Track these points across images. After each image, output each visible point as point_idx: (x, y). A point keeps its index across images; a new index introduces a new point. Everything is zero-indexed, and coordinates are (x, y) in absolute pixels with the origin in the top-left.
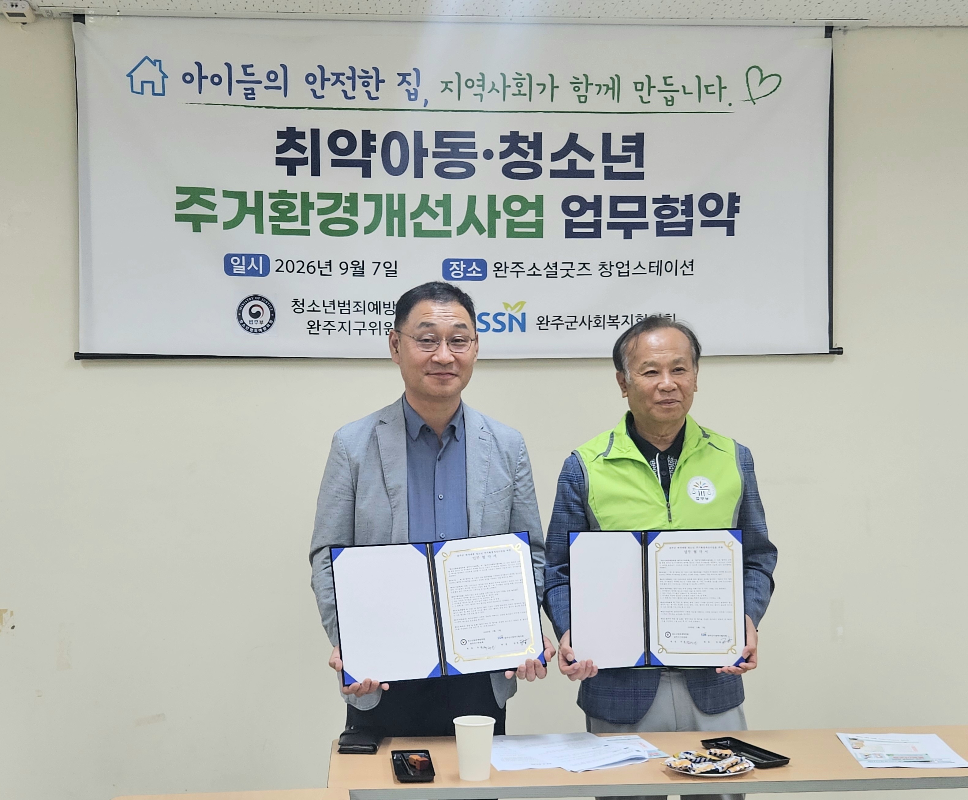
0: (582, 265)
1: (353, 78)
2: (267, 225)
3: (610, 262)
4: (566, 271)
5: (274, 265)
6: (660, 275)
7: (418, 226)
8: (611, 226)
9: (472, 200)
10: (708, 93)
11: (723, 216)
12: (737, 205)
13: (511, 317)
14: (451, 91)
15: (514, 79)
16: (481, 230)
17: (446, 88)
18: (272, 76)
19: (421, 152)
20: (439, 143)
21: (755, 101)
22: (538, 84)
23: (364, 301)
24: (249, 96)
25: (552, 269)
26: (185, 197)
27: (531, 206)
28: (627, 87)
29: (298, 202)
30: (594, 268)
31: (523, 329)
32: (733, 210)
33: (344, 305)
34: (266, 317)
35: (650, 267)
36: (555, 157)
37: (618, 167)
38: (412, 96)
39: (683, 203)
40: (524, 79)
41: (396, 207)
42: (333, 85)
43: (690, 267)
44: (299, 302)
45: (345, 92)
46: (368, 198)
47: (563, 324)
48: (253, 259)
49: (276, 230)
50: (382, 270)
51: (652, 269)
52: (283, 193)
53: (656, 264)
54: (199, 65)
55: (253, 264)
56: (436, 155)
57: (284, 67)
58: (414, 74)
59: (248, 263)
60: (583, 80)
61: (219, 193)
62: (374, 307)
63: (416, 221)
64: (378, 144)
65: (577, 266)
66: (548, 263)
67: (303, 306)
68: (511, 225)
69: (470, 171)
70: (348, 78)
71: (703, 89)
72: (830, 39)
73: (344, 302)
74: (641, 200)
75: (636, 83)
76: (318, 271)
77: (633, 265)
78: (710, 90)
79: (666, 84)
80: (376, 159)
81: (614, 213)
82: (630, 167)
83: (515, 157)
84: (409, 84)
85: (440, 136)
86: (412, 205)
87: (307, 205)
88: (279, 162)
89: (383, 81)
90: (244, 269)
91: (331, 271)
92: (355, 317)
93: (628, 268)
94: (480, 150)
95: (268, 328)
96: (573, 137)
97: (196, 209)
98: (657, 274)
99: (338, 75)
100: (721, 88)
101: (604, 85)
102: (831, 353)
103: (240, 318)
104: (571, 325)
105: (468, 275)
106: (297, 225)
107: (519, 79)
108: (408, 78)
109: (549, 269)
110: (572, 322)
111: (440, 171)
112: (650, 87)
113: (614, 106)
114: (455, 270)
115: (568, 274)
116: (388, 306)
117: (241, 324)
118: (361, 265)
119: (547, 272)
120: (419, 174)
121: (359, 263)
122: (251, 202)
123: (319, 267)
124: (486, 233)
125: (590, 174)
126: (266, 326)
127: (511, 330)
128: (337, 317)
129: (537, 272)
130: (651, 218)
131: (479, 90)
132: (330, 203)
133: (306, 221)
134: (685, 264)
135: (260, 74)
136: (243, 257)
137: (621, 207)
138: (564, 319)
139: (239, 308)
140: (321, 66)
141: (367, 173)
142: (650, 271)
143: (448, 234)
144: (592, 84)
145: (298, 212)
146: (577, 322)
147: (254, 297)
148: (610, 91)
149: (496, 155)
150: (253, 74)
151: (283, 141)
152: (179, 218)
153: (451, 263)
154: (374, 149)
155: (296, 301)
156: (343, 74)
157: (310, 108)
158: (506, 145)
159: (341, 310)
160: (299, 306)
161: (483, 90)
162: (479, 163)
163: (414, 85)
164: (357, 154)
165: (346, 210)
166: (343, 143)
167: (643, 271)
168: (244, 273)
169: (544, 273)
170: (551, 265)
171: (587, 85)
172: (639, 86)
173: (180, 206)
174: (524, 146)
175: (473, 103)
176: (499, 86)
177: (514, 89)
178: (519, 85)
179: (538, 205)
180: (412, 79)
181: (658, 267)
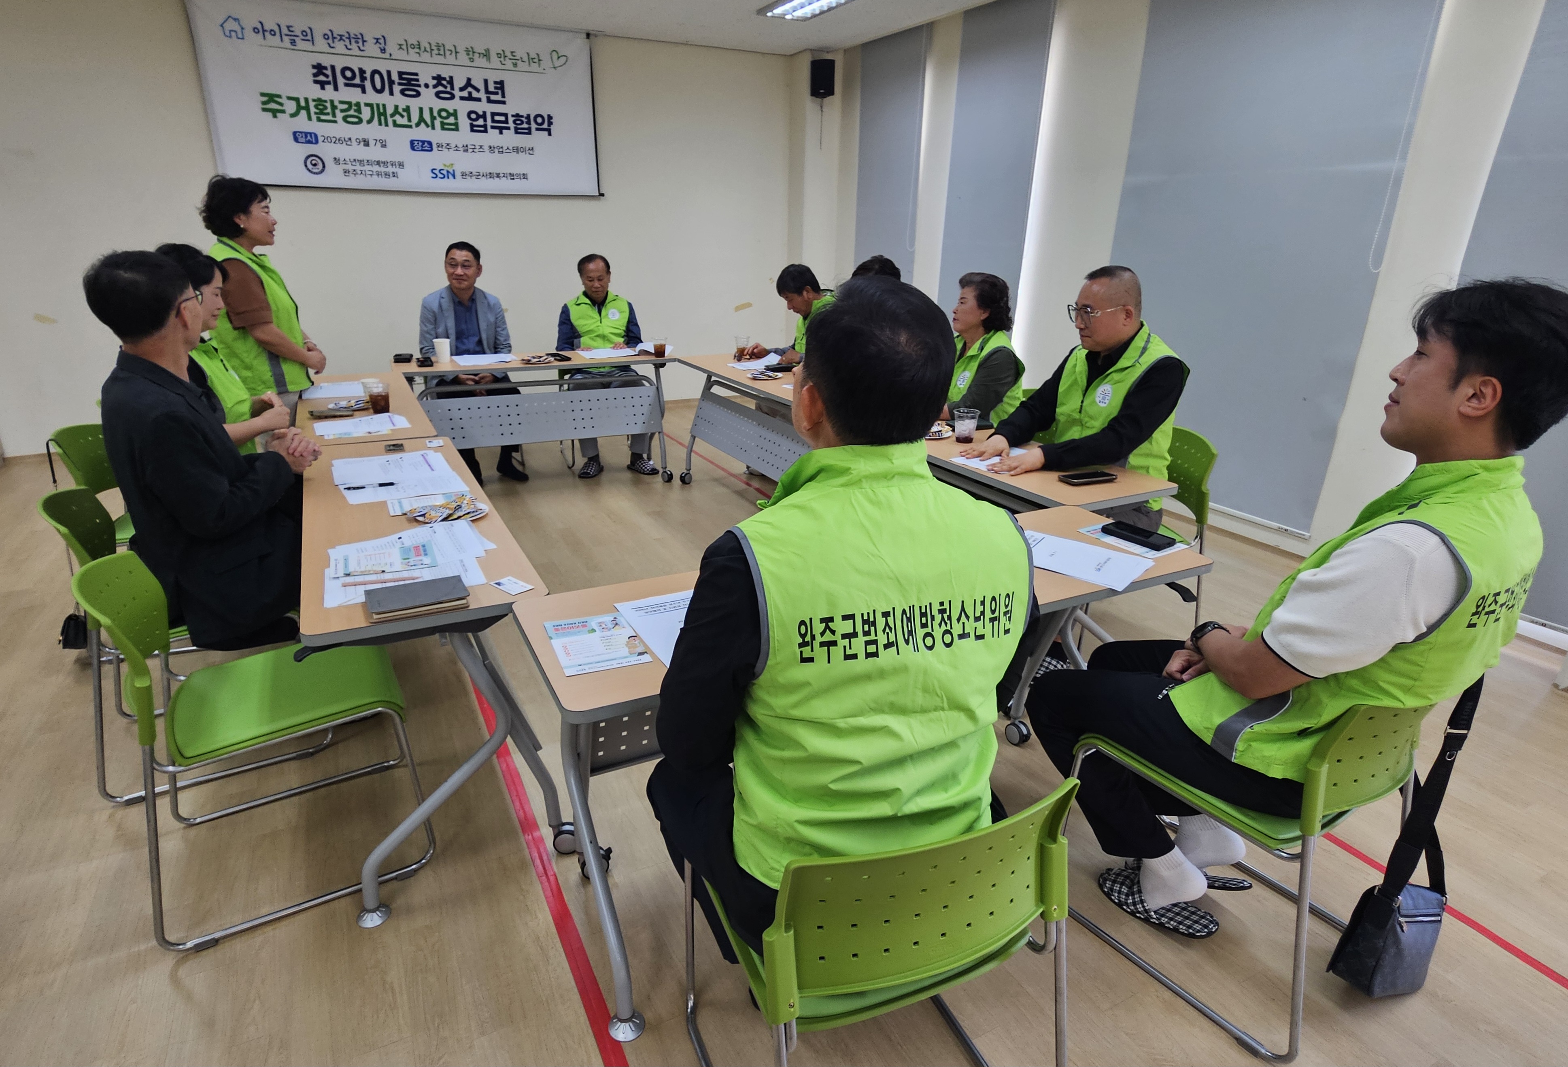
0: (480, 147)
1: (349, 38)
2: (314, 117)
3: (494, 146)
4: (472, 149)
5: (320, 139)
6: (518, 154)
7: (394, 122)
8: (493, 127)
9: (421, 110)
10: (533, 62)
11: (545, 126)
12: (551, 120)
13: (448, 172)
14: (403, 50)
15: (436, 46)
16: (427, 126)
17: (400, 48)
18: (304, 33)
19: (391, 82)
20: (401, 78)
21: (556, 68)
22: (448, 50)
23: (371, 160)
24: (293, 44)
25: (465, 148)
26: (265, 99)
27: (452, 114)
28: (493, 55)
29: (328, 105)
30: (486, 148)
31: (454, 178)
32: (550, 124)
33: (361, 162)
34: (320, 166)
35: (513, 149)
36: (462, 89)
37: (493, 97)
38: (383, 51)
39: (526, 118)
40: (441, 46)
41: (382, 111)
42: (339, 41)
43: (532, 150)
44: (337, 159)
45: (346, 46)
46: (367, 105)
47: (474, 176)
49: (319, 120)
50: (379, 144)
52: (319, 100)
53: (515, 148)
54: (261, 23)
56: (400, 84)
57: (311, 29)
58: (382, 39)
59: (306, 137)
60: (471, 49)
61: (284, 97)
62: (377, 163)
63: (393, 119)
64: (368, 75)
65: (477, 147)
66: (463, 145)
67: (339, 161)
68: (443, 124)
69: (418, 94)
70: (347, 38)
71: (531, 60)
72: (589, 40)
73: (361, 159)
74: (506, 115)
75: (498, 54)
76: (344, 143)
77: (505, 148)
78: (535, 60)
79: (512, 55)
80: (368, 84)
81: (493, 121)
82: (498, 97)
83: (440, 88)
84: (380, 44)
85: (400, 74)
86: (390, 110)
87: (334, 108)
88: (316, 82)
89: (366, 41)
91: (351, 143)
92: (367, 168)
93: (503, 149)
94: (422, 83)
96: (469, 80)
97: (273, 106)
99: (341, 36)
100: (539, 60)
101: (482, 53)
102: (600, 195)
104: (478, 177)
106: (330, 118)
107: (438, 46)
108: (379, 41)
110: (478, 175)
111: (402, 92)
112: (505, 56)
113: (488, 65)
115: (473, 151)
116: (384, 163)
119: (463, 149)
120: (391, 93)
121: (366, 139)
122: (303, 104)
123: (345, 141)
124: (430, 128)
125: (479, 100)
127: (448, 178)
128: (358, 168)
129: (458, 149)
130: (511, 124)
131: (418, 50)
132: (345, 106)
133: (334, 115)
134: (529, 149)
135: (297, 31)
137: (497, 118)
138: (474, 173)
140: (331, 30)
141: (364, 91)
142: (513, 151)
143: (410, 127)
144: (476, 52)
145: (329, 110)
146: (481, 175)
148: (485, 57)
149: (431, 87)
150: (292, 31)
151: (315, 71)
152: (264, 110)
154: (365, 78)
155: (335, 159)
156: (344, 36)
157: (328, 53)
159: (360, 164)
160: (337, 161)
161: (420, 51)
162: (422, 90)
163: (383, 45)
164: (357, 81)
165: (355, 111)
166: (348, 74)
167: (510, 151)
170: (465, 146)
171: (473, 52)
172: (499, 56)
173: (264, 103)
174: (444, 82)
175: (416, 57)
176: (428, 49)
177: (436, 52)
178: (439, 50)
179: (455, 114)
180: (382, 41)
181: (517, 150)
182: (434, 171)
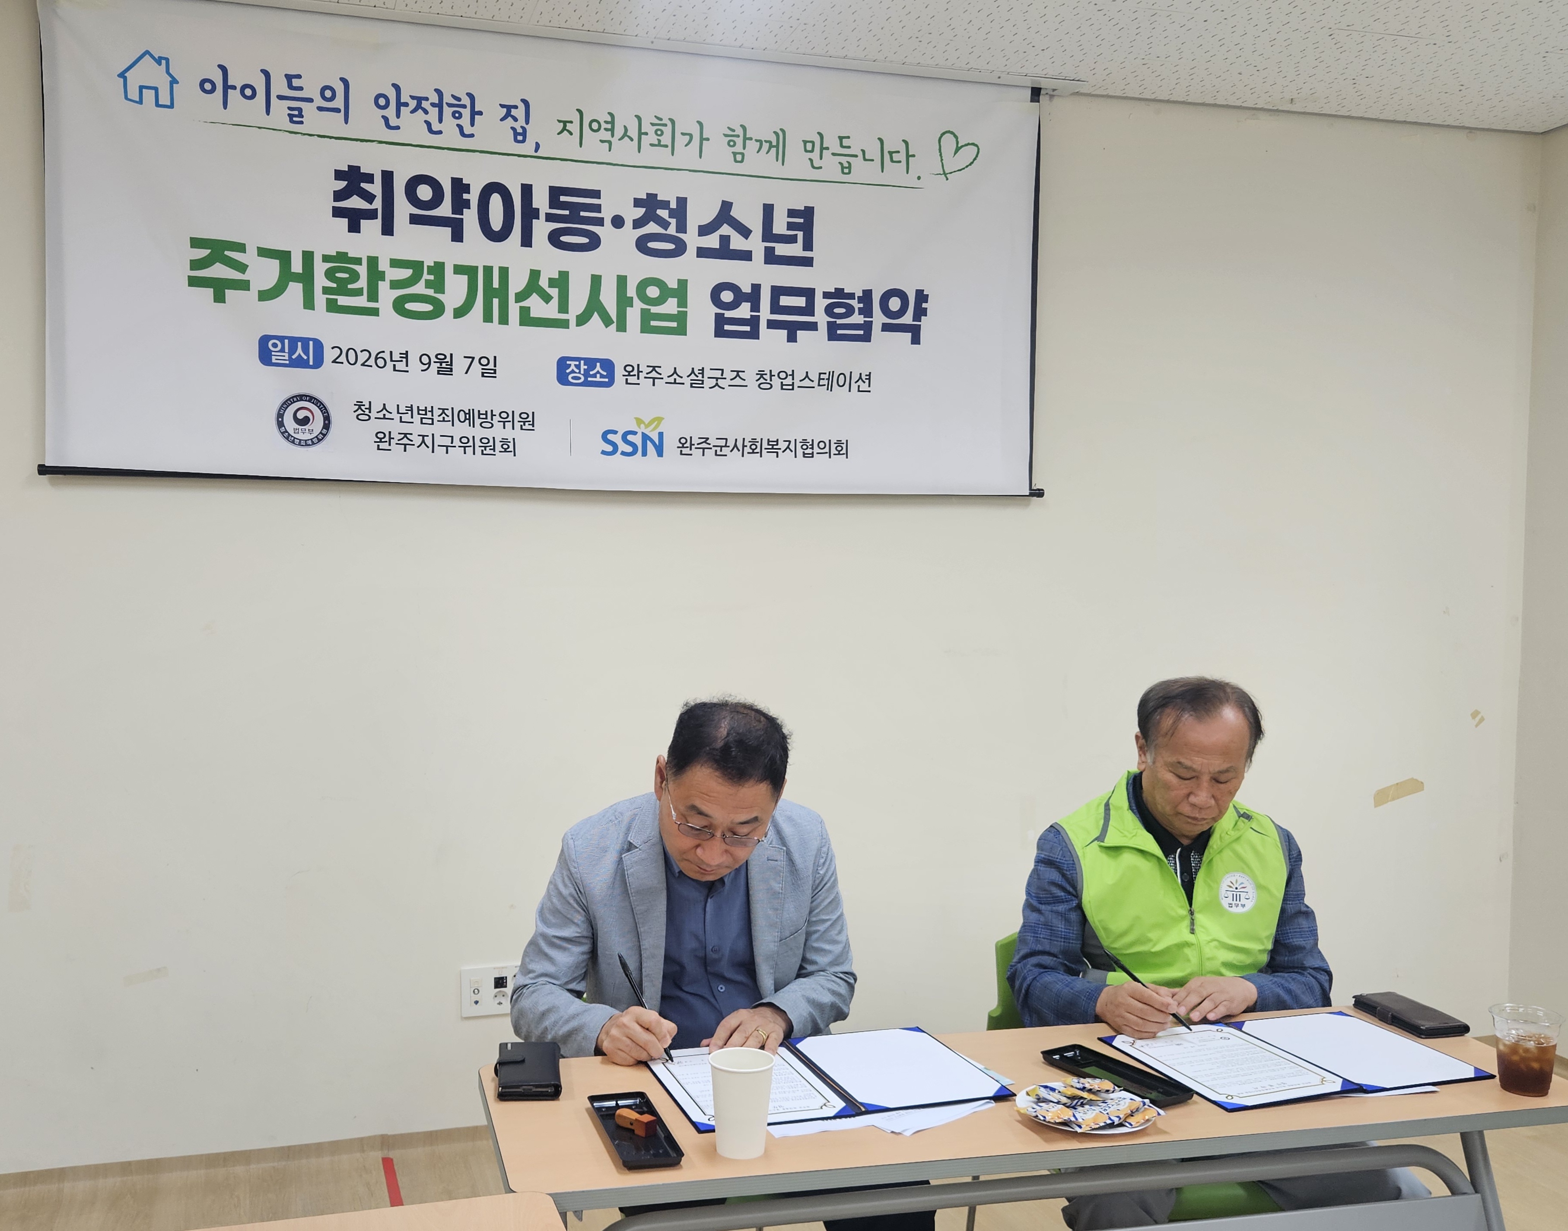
0: (735, 373)
1: (439, 106)
2: (320, 299)
3: (771, 371)
4: (715, 380)
5: (329, 355)
6: (831, 390)
7: (525, 313)
8: (772, 324)
9: (596, 281)
10: (892, 161)
11: (907, 319)
12: (924, 305)
13: (645, 437)
14: (571, 134)
15: (653, 124)
16: (607, 321)
17: (564, 129)
18: (328, 94)
19: (530, 213)
20: (554, 202)
21: (948, 175)
22: (683, 134)
23: (452, 408)
24: (295, 119)
25: (697, 377)
26: (202, 253)
27: (672, 293)
28: (794, 148)
29: (362, 270)
30: (750, 377)
31: (660, 453)
32: (920, 313)
33: (426, 414)
35: (820, 379)
36: (704, 231)
37: (781, 249)
38: (520, 136)
39: (860, 300)
40: (666, 125)
41: (496, 284)
42: (412, 112)
43: (867, 381)
44: (364, 405)
45: (428, 124)
46: (459, 270)
47: (711, 448)
48: (299, 344)
49: (332, 307)
50: (476, 368)
51: (822, 382)
52: (342, 257)
53: (826, 376)
54: (223, 68)
56: (550, 218)
57: (344, 81)
58: (522, 107)
60: (740, 131)
61: (251, 250)
62: (466, 417)
63: (523, 304)
64: (473, 197)
65: (729, 375)
66: (693, 369)
67: (370, 412)
68: (646, 317)
69: (594, 242)
70: (433, 105)
71: (887, 157)
72: (1038, 103)
73: (426, 408)
74: (808, 294)
75: (805, 142)
76: (390, 365)
77: (799, 375)
78: (896, 157)
79: (842, 146)
80: (470, 217)
81: (776, 308)
82: (795, 250)
83: (652, 228)
84: (516, 120)
85: (555, 193)
86: (517, 283)
87: (376, 275)
88: (338, 213)
89: (480, 113)
91: (407, 366)
92: (440, 428)
93: (793, 379)
94: (607, 214)
96: (726, 206)
97: (219, 271)
98: (828, 389)
99: (419, 100)
100: (908, 156)
101: (766, 141)
102: (1031, 495)
103: (280, 424)
104: (721, 451)
106: (361, 301)
107: (659, 124)
108: (514, 112)
109: (693, 377)
110: (721, 447)
111: (554, 238)
112: (822, 149)
113: (776, 169)
115: (717, 384)
116: (484, 416)
117: (282, 433)
118: (448, 359)
119: (691, 380)
120: (527, 241)
121: (446, 357)
122: (297, 266)
123: (392, 360)
124: (614, 326)
125: (746, 256)
127: (644, 454)
128: (416, 429)
129: (679, 380)
130: (821, 317)
131: (607, 136)
132: (406, 273)
133: (373, 296)
134: (860, 378)
135: (311, 90)
136: (286, 341)
137: (785, 301)
138: (713, 441)
139: (279, 411)
140: (396, 85)
141: (458, 236)
142: (819, 385)
143: (564, 324)
144: (751, 139)
145: (362, 283)
146: (729, 447)
147: (301, 397)
148: (774, 150)
149: (629, 224)
150: (300, 89)
151: (342, 184)
152: (194, 282)
154: (467, 204)
155: (360, 405)
156: (427, 99)
157: (380, 142)
158: (641, 212)
159: (422, 419)
160: (364, 412)
161: (613, 136)
162: (605, 232)
163: (522, 121)
164: (445, 210)
165: (428, 284)
166: (424, 192)
167: (811, 384)
169: (687, 381)
170: (696, 372)
171: (745, 139)
172: (809, 146)
173: (196, 264)
174: (663, 213)
175: (601, 153)
176: (633, 132)
177: (653, 138)
178: (659, 133)
179: (681, 292)
180: (519, 113)
181: (829, 380)
182: (610, 437)
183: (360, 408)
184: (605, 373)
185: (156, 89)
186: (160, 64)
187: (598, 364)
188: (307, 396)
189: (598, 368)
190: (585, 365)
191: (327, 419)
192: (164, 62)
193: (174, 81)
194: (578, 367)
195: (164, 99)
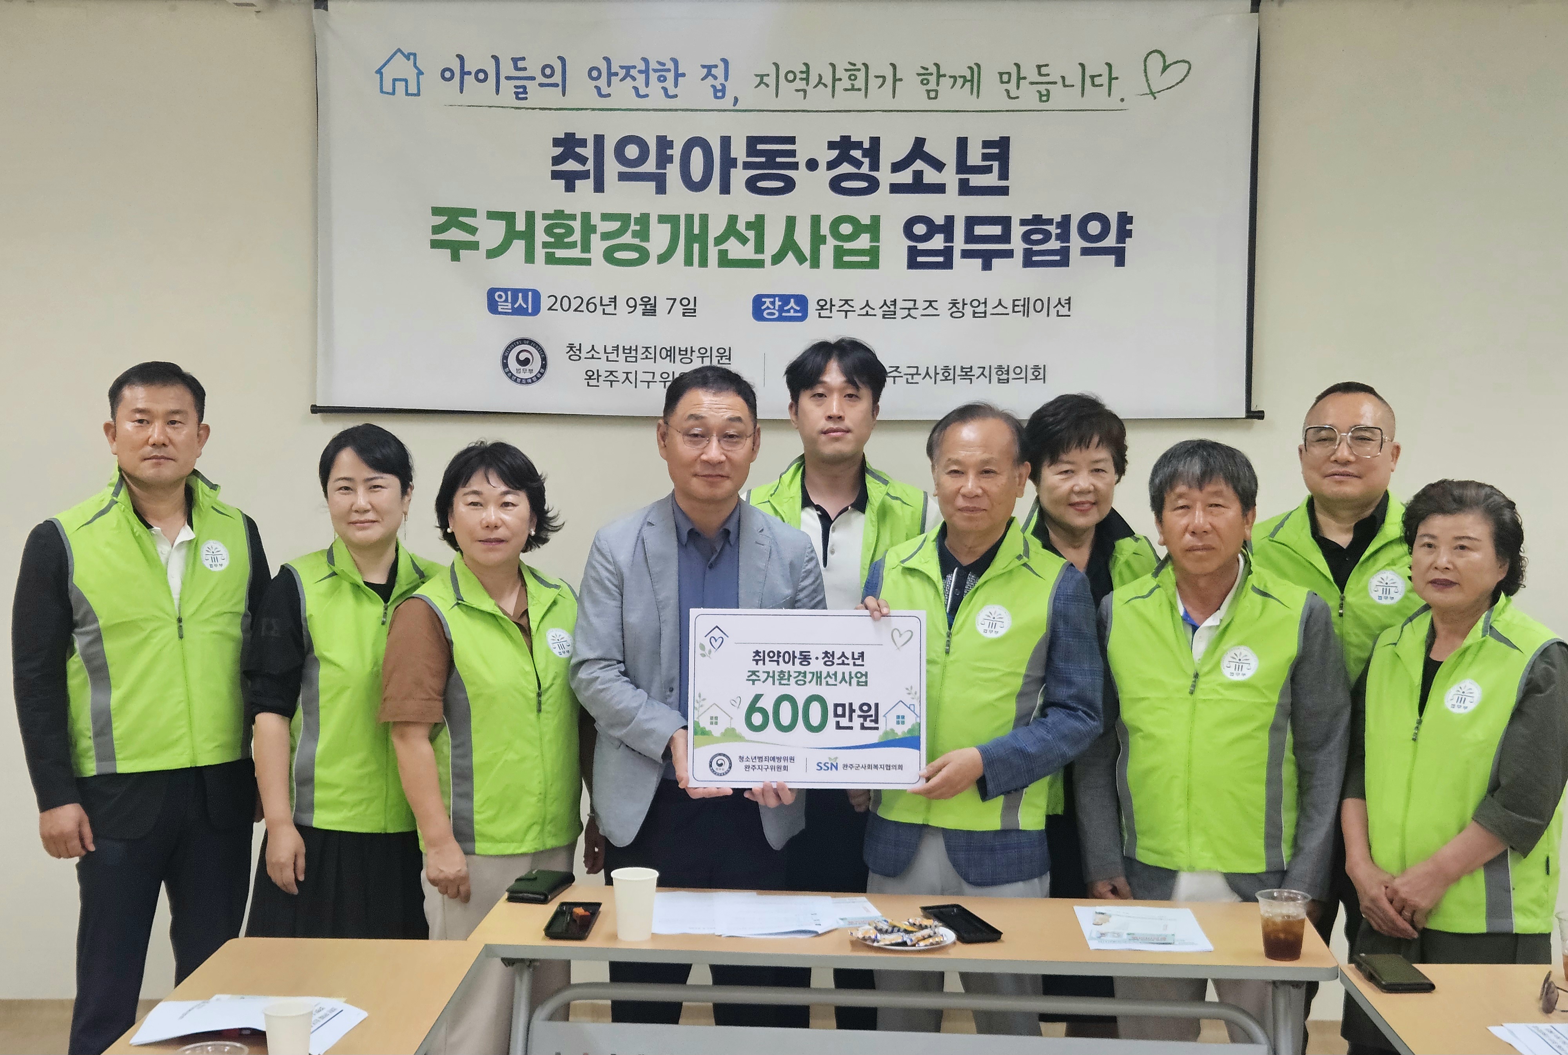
0: (928, 303)
1: (646, 72)
2: (540, 253)
3: (964, 300)
4: (907, 310)
5: (545, 303)
6: (1028, 316)
7: (723, 254)
8: (966, 254)
9: (791, 222)
10: (1093, 85)
11: (1111, 241)
12: (1128, 227)
14: (767, 86)
15: (846, 70)
16: (801, 259)
17: (761, 82)
18: (548, 71)
19: (728, 163)
20: (752, 150)
21: (1156, 95)
22: (877, 77)
23: (655, 347)
24: (520, 96)
25: (889, 308)
26: (441, 220)
27: (865, 229)
28: (989, 79)
29: (577, 225)
30: (943, 306)
32: (1124, 234)
33: (630, 352)
34: (536, 365)
35: (1014, 306)
36: (897, 167)
37: (976, 180)
38: (719, 92)
39: (1059, 225)
40: (859, 70)
41: (696, 231)
42: (621, 80)
43: (1067, 306)
44: (575, 347)
45: (636, 89)
46: (662, 219)
47: (902, 377)
49: (551, 259)
50: (678, 309)
51: (1016, 309)
52: (559, 214)
53: (1022, 303)
54: (461, 58)
55: (520, 301)
56: (747, 166)
57: (562, 59)
58: (721, 65)
60: (933, 69)
61: (482, 214)
62: (667, 353)
63: (723, 247)
64: (676, 152)
65: (921, 305)
66: (885, 300)
67: (580, 353)
68: (839, 253)
69: (789, 185)
70: (640, 72)
71: (1088, 81)
72: (1257, 14)
73: (631, 347)
74: (1005, 222)
75: (1001, 74)
76: (600, 309)
77: (994, 302)
78: (1097, 81)
79: (1040, 74)
80: (673, 171)
81: (970, 237)
82: (991, 180)
83: (846, 168)
84: (715, 78)
85: (752, 142)
86: (716, 228)
87: (588, 229)
88: (556, 175)
89: (683, 75)
90: (510, 307)
91: (615, 308)
92: (643, 365)
93: (986, 306)
94: (801, 159)
95: (538, 379)
96: (920, 142)
97: (454, 234)
98: (1024, 315)
99: (628, 69)
100: (1111, 79)
101: (960, 77)
102: (1248, 417)
103: (505, 365)
104: (912, 378)
105: (783, 314)
106: (576, 253)
107: (852, 71)
108: (714, 71)
109: (885, 308)
110: (913, 375)
111: (751, 185)
112: (1019, 79)
113: (972, 103)
114: (768, 308)
115: (909, 315)
116: (684, 353)
117: (507, 373)
118: (652, 302)
119: (884, 311)
120: (725, 189)
121: (650, 299)
122: (520, 225)
123: (602, 305)
124: (808, 263)
125: (940, 188)
126: (536, 376)
128: (621, 367)
129: (871, 312)
130: (1017, 244)
131: (802, 85)
132: (615, 225)
133: (586, 248)
134: (1060, 303)
135: (533, 68)
136: (509, 293)
137: (979, 230)
138: (903, 370)
139: (504, 353)
140: (606, 57)
141: (661, 189)
142: (1014, 311)
143: (760, 264)
144: (944, 76)
145: (577, 237)
146: (920, 374)
147: (522, 341)
148: (968, 84)
149: (823, 166)
150: (525, 69)
151: (559, 150)
152: (435, 244)
153: (763, 300)
154: (670, 159)
155: (571, 346)
156: (634, 67)
157: (593, 109)
158: (835, 153)
159: (626, 357)
160: (575, 352)
161: (807, 84)
162: (800, 175)
163: (721, 79)
164: (650, 166)
165: (635, 234)
166: (632, 152)
167: (1005, 311)
168: (510, 311)
169: (880, 313)
170: (889, 303)
171: (939, 76)
172: (1005, 78)
173: (437, 229)
174: (857, 154)
175: (798, 101)
176: (828, 79)
177: (847, 84)
178: (853, 78)
179: (874, 227)
180: (719, 72)
181: (1024, 307)
183: (571, 348)
184: (798, 308)
185: (406, 81)
186: (409, 59)
187: (792, 300)
188: (527, 340)
189: (792, 303)
190: (779, 301)
191: (544, 359)
192: (412, 57)
193: (420, 73)
194: (773, 303)
195: (413, 89)
